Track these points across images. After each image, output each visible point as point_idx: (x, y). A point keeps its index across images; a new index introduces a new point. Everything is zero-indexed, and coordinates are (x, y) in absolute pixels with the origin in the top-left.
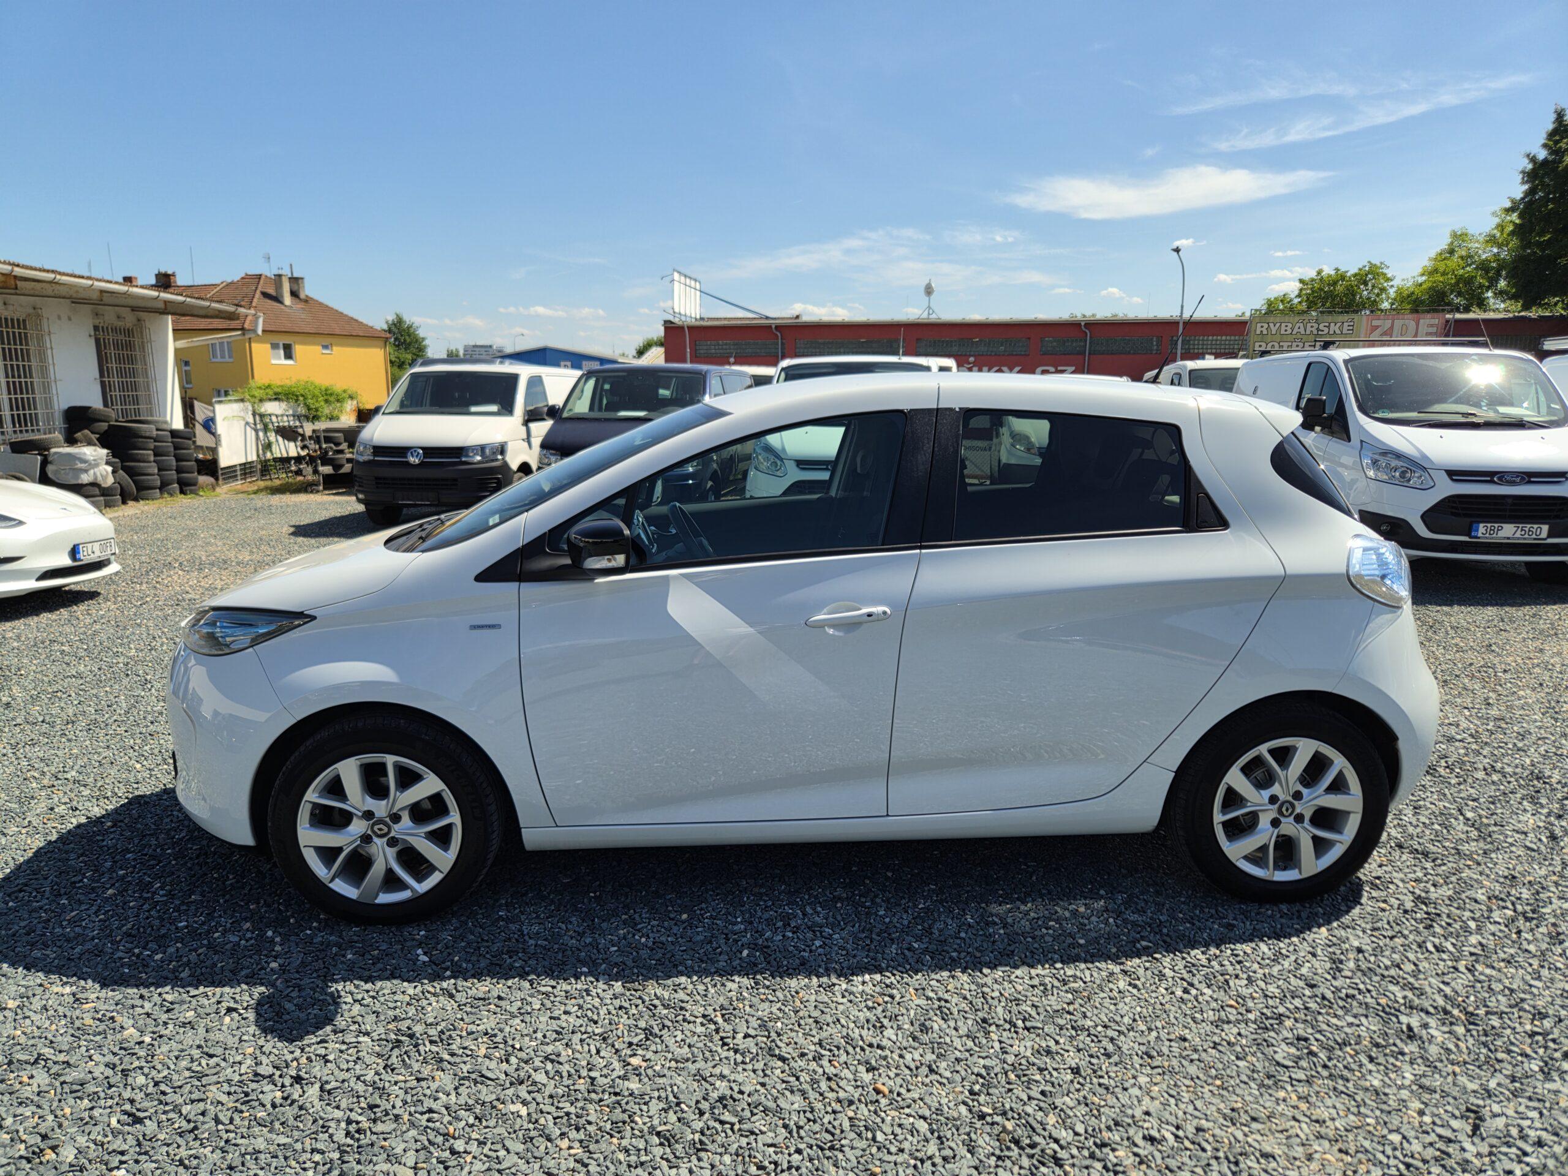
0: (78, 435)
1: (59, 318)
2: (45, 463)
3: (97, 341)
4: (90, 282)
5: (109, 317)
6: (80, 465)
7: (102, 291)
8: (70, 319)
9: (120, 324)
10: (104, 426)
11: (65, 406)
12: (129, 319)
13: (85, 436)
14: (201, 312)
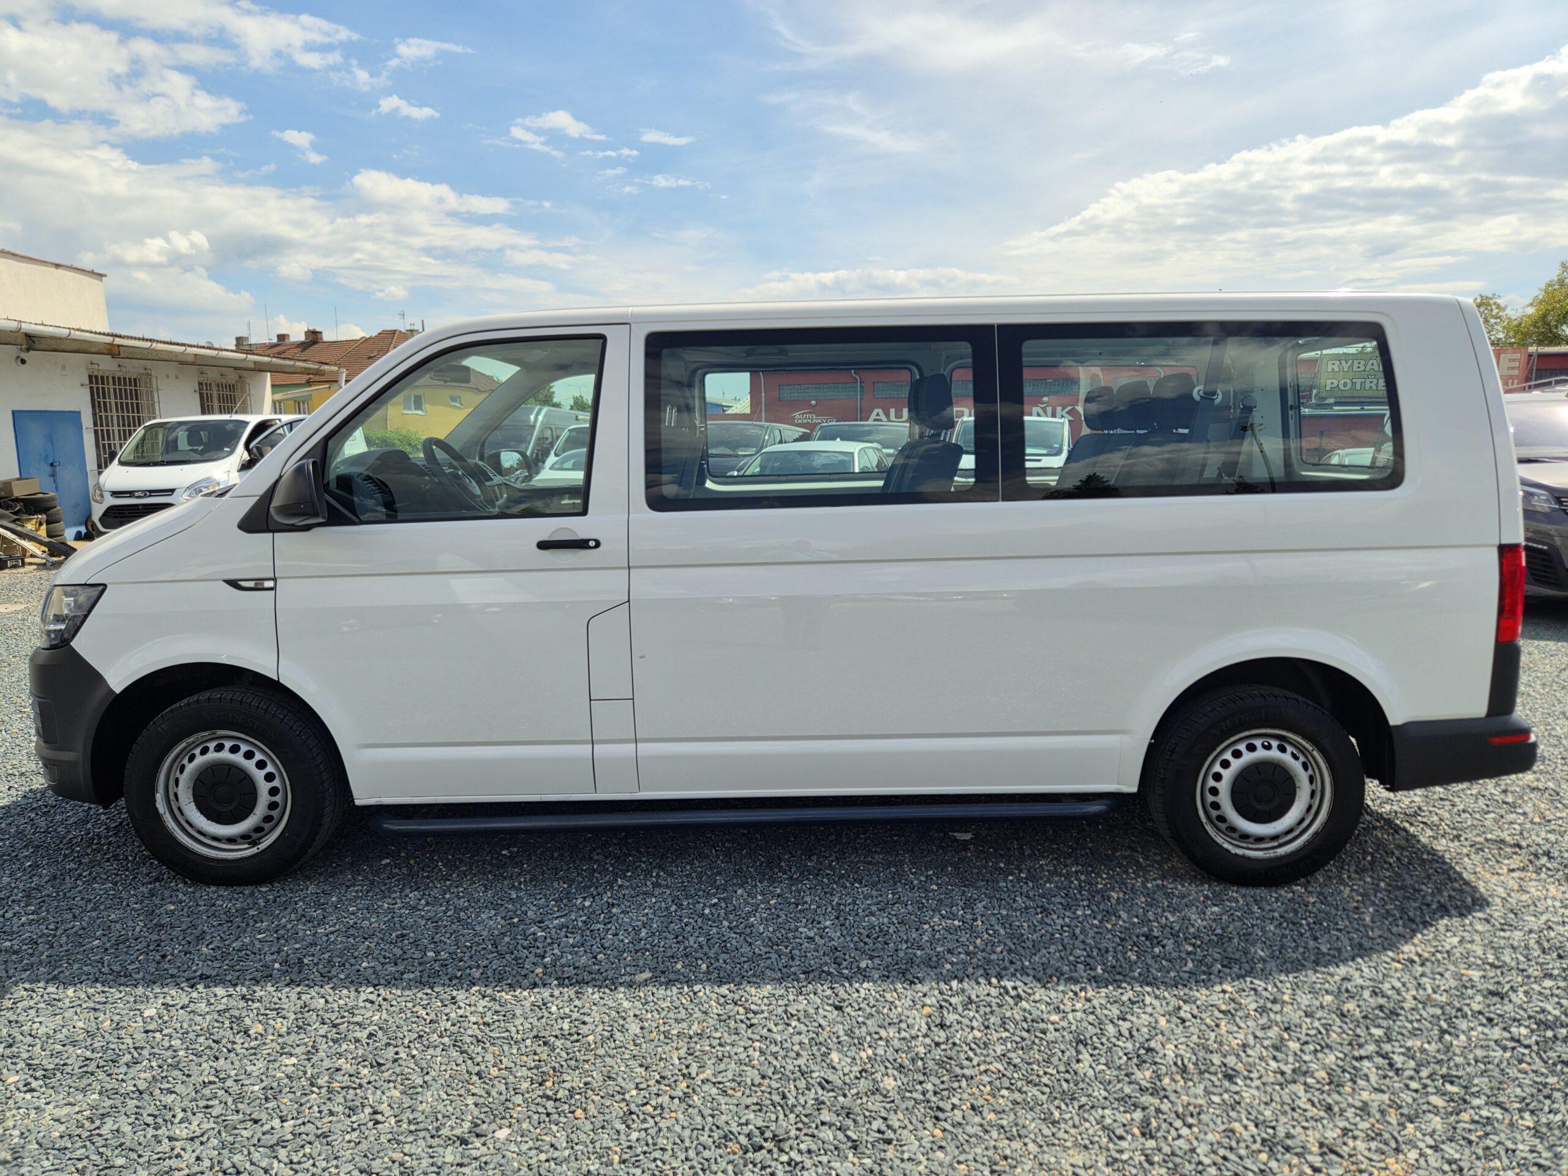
1: (167, 376)
3: (201, 394)
5: (212, 375)
8: (177, 377)
9: (224, 381)
12: (232, 377)
14: (291, 370)
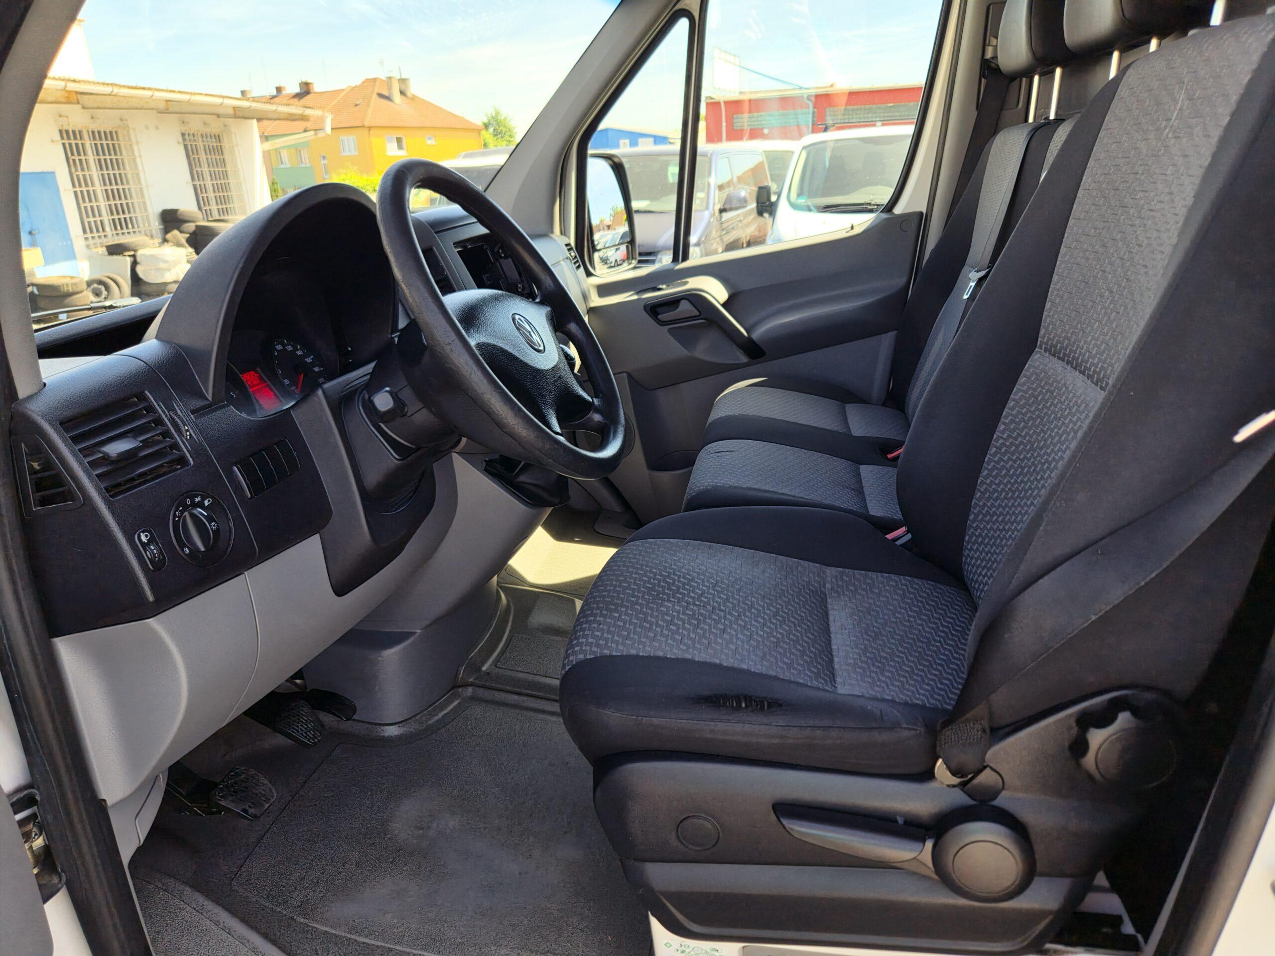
0: (169, 236)
1: (147, 127)
2: (135, 264)
3: (186, 146)
4: (149, 93)
5: (195, 125)
6: (162, 265)
7: (167, 101)
8: (157, 128)
9: (207, 130)
10: (191, 227)
11: (160, 209)
12: (215, 127)
13: (174, 237)
14: (275, 116)
